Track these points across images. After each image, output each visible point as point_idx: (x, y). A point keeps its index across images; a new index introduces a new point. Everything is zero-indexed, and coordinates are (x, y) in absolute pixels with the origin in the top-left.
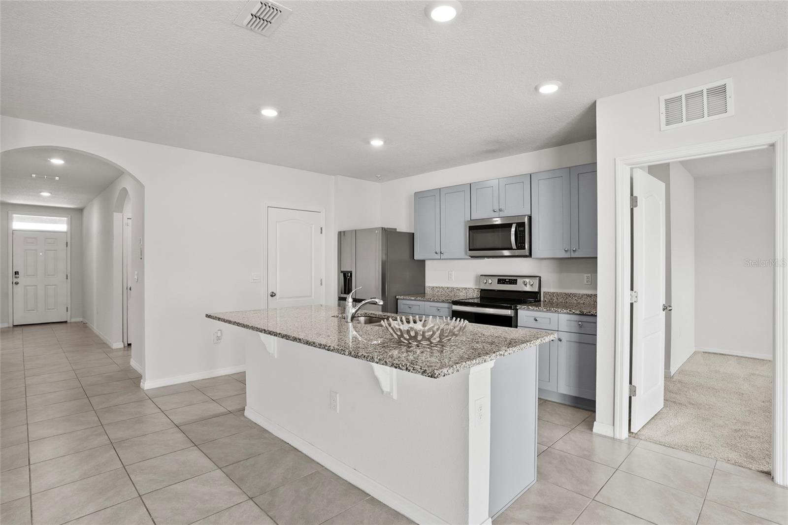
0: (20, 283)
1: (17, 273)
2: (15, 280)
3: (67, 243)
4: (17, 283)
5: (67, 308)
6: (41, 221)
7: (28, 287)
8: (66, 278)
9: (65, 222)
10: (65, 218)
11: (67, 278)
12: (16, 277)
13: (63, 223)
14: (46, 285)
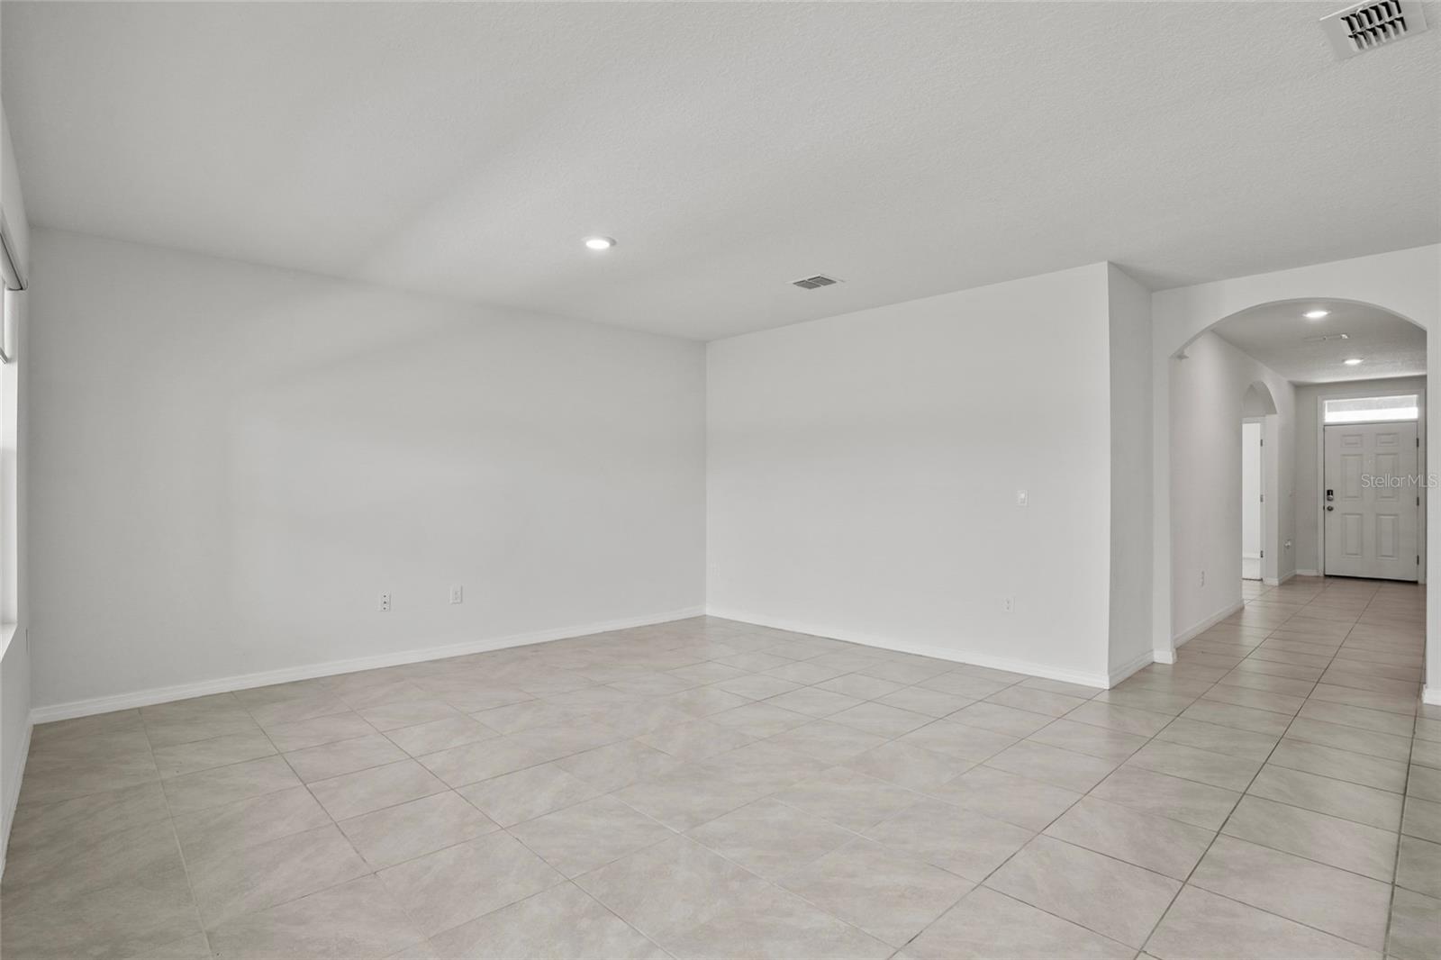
0: (1335, 509)
1: (1330, 492)
2: (1328, 504)
3: (1418, 440)
4: (1330, 509)
5: (1418, 557)
6: (1369, 407)
7: (1347, 516)
8: (1416, 503)
9: (1415, 404)
10: (1415, 396)
11: (1418, 504)
12: (1329, 500)
13: (1412, 406)
14: (1378, 515)
